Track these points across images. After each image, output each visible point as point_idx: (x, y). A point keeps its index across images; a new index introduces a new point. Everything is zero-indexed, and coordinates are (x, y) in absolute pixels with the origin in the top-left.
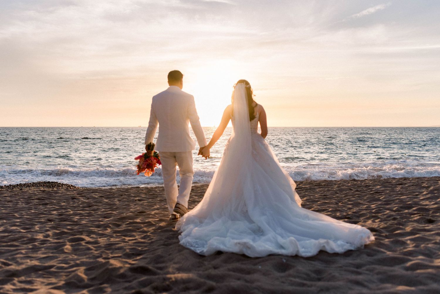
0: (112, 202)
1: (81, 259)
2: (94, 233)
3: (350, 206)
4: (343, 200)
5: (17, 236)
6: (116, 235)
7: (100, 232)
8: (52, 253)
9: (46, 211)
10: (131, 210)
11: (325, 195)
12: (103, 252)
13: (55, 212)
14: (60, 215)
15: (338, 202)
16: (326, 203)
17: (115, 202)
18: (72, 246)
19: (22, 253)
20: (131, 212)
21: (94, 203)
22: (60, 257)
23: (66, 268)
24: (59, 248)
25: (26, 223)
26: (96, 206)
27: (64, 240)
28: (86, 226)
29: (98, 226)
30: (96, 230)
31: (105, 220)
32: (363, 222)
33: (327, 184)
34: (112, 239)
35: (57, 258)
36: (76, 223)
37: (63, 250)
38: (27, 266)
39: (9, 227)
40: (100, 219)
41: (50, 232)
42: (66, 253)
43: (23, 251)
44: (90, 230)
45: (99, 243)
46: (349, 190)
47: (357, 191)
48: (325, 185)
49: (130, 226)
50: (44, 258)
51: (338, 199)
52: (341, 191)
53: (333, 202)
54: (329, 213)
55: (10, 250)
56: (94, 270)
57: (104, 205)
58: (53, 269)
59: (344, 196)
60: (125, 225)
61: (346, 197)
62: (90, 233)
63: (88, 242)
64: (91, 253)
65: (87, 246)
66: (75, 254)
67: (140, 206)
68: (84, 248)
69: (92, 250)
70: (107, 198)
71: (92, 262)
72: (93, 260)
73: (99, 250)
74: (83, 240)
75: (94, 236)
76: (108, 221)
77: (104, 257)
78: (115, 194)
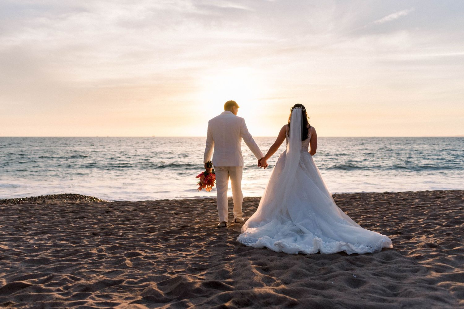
0: (149, 216)
1: (148, 274)
2: (146, 247)
3: (397, 221)
4: (386, 214)
5: (71, 250)
6: (171, 250)
7: (152, 246)
8: (115, 268)
9: (86, 225)
10: (172, 224)
11: (365, 209)
12: (166, 267)
13: (95, 226)
14: (103, 229)
15: (382, 217)
16: (370, 217)
17: (152, 216)
18: (131, 260)
19: (85, 268)
20: (174, 226)
21: (131, 217)
22: (125, 272)
23: (136, 283)
24: (119, 263)
25: (72, 237)
26: (135, 219)
27: (121, 255)
28: (135, 240)
29: (147, 241)
30: (147, 244)
31: (151, 235)
32: (417, 238)
33: (362, 197)
34: (169, 254)
35: (123, 273)
36: (122, 238)
37: (125, 264)
38: (97, 281)
39: (57, 241)
40: (146, 233)
41: (102, 246)
42: (129, 267)
43: (86, 266)
44: (141, 245)
45: (158, 258)
46: (388, 204)
47: (397, 205)
48: (360, 198)
49: (180, 241)
50: (109, 272)
51: (381, 213)
52: (381, 204)
53: (378, 217)
54: (378, 228)
55: (72, 264)
56: (166, 285)
57: (142, 218)
58: (123, 284)
59: (385, 210)
60: (174, 239)
61: (388, 211)
62: (142, 248)
63: (146, 257)
64: (155, 268)
65: (147, 261)
66: (138, 269)
67: (180, 219)
68: (145, 263)
69: (153, 264)
70: (142, 212)
71: (159, 277)
72: (160, 275)
73: (161, 265)
74: (140, 254)
75: (148, 251)
76: (155, 235)
77: (169, 271)
78: (148, 207)
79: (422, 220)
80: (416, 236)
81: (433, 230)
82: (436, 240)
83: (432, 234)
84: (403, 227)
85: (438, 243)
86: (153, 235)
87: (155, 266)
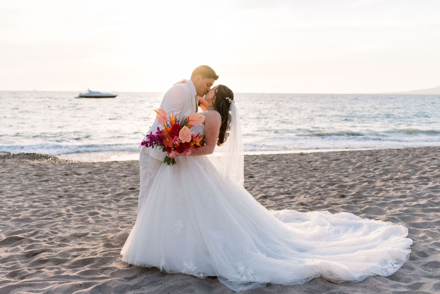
0: (102, 179)
2: (102, 207)
5: (46, 211)
6: (121, 209)
8: (81, 224)
9: (51, 188)
10: (122, 186)
12: (118, 223)
13: (59, 189)
14: (66, 192)
18: (93, 218)
19: (59, 224)
21: (88, 180)
22: (89, 227)
23: (98, 235)
24: (84, 220)
25: (43, 199)
26: (91, 182)
27: (84, 214)
28: (93, 202)
29: (103, 202)
30: (103, 205)
34: (120, 213)
35: (87, 227)
36: (83, 199)
37: (88, 221)
38: (71, 234)
39: (31, 203)
40: (101, 196)
41: (69, 207)
42: (92, 224)
43: (60, 223)
44: (99, 206)
49: (128, 202)
50: (78, 228)
55: (49, 222)
58: (89, 235)
60: (124, 200)
62: (100, 208)
63: (103, 216)
64: (110, 223)
65: (104, 218)
66: (99, 225)
67: (127, 182)
68: (103, 220)
69: (109, 221)
70: (96, 174)
71: (114, 230)
72: (114, 229)
73: (115, 221)
74: (97, 213)
75: (104, 210)
76: (109, 197)
77: (120, 226)
78: (101, 169)
79: (310, 182)
80: (298, 196)
81: (312, 191)
82: (308, 199)
83: (309, 194)
84: (293, 189)
85: (308, 201)
86: (107, 197)
87: (110, 222)
